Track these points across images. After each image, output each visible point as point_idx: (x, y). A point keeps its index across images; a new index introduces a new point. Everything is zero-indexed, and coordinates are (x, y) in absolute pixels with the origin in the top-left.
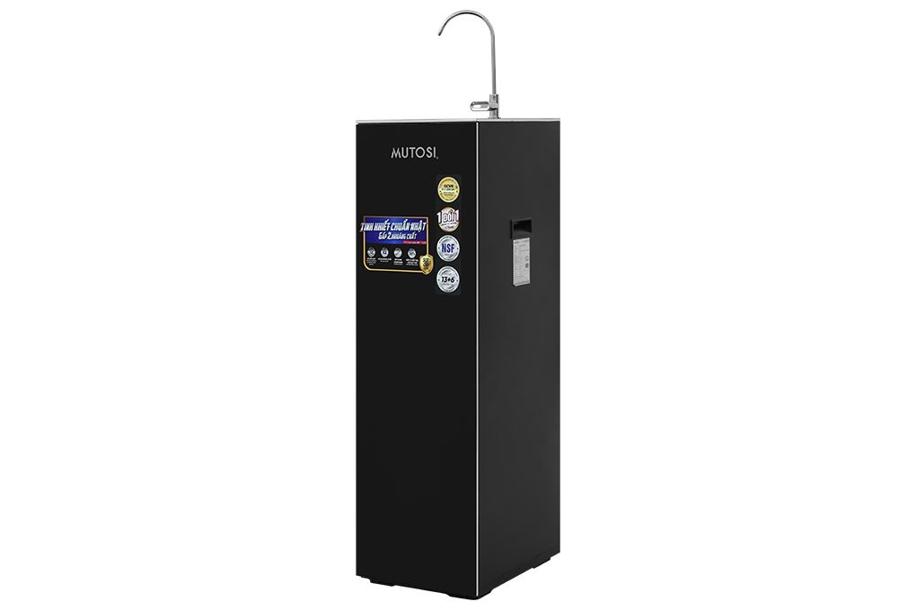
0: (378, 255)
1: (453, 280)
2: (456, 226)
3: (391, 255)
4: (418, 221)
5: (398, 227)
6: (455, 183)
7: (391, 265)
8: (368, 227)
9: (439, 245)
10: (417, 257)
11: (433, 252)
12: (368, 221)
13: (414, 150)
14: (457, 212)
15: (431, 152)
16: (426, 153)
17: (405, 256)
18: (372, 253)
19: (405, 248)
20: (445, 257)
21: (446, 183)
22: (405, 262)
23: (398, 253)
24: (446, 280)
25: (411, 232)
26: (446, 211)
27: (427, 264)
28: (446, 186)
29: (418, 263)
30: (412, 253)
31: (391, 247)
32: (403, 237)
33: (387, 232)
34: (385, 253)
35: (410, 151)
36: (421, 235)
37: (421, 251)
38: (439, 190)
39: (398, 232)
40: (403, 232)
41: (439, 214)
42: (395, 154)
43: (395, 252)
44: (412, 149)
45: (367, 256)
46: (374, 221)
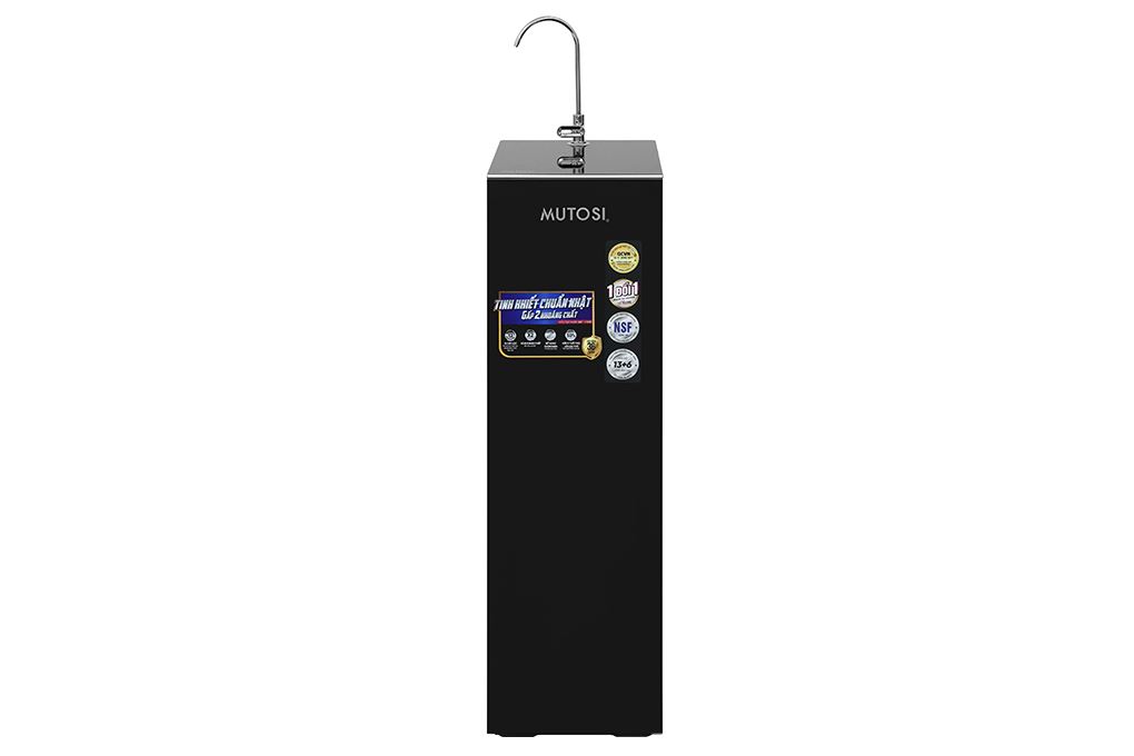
0: (520, 338)
1: (629, 365)
2: (633, 301)
3: (541, 337)
4: (580, 296)
5: (550, 304)
6: (632, 250)
7: (540, 350)
8: (506, 305)
9: (610, 324)
10: (579, 339)
11: (602, 332)
12: (505, 297)
13: (575, 212)
14: (636, 284)
15: (599, 214)
16: (592, 214)
17: (560, 339)
18: (511, 336)
19: (561, 329)
20: (618, 337)
21: (619, 250)
22: (560, 346)
23: (551, 336)
24: (619, 365)
25: (570, 310)
26: (620, 283)
27: (592, 347)
28: (619, 254)
29: (580, 346)
30: (571, 336)
31: (540, 328)
32: (558, 315)
33: (534, 311)
34: (531, 336)
35: (568, 212)
36: (584, 313)
37: (583, 332)
38: (610, 258)
39: (550, 310)
40: (558, 310)
41: (610, 287)
42: (546, 215)
43: (546, 335)
44: (571, 209)
45: (504, 340)
46: (515, 298)
